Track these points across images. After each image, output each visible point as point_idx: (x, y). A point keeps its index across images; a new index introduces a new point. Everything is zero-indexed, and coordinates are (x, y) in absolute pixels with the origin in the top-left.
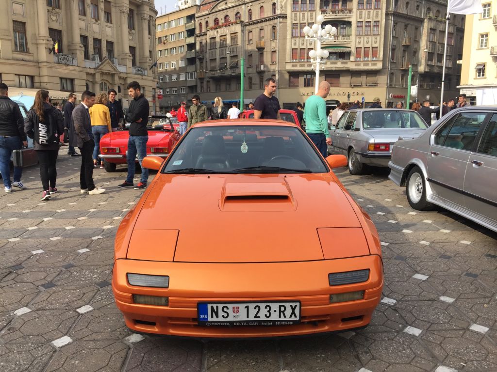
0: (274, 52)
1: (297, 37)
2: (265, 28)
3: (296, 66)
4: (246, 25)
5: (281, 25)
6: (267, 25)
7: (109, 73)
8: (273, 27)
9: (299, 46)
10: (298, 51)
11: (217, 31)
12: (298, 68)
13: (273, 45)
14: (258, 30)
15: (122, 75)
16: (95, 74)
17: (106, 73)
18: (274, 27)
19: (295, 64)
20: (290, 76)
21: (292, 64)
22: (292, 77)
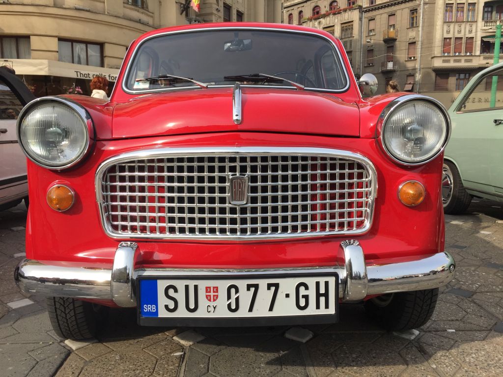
0: (414, 43)
1: (452, 22)
2: (398, 14)
3: (448, 61)
4: (366, 11)
5: (426, 6)
6: (402, 9)
8: (411, 11)
9: (454, 34)
10: (453, 41)
11: (320, 22)
12: (452, 64)
13: (412, 34)
14: (386, 16)
18: (414, 11)
19: (447, 58)
20: (437, 75)
21: (443, 58)
22: (439, 76)
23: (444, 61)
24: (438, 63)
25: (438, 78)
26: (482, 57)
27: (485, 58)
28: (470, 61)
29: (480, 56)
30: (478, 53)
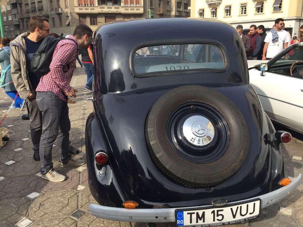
3: (82, 9)
12: (84, 11)
20: (79, 17)
21: (79, 8)
22: (81, 17)
23: (80, 9)
24: (77, 10)
25: (81, 18)
26: (99, 8)
27: (101, 8)
28: (93, 9)
29: (98, 7)
30: (97, 5)
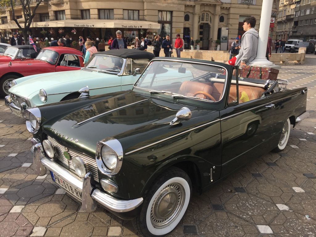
7: (210, 4)
15: (225, 6)
16: (195, 6)
17: (207, 4)
